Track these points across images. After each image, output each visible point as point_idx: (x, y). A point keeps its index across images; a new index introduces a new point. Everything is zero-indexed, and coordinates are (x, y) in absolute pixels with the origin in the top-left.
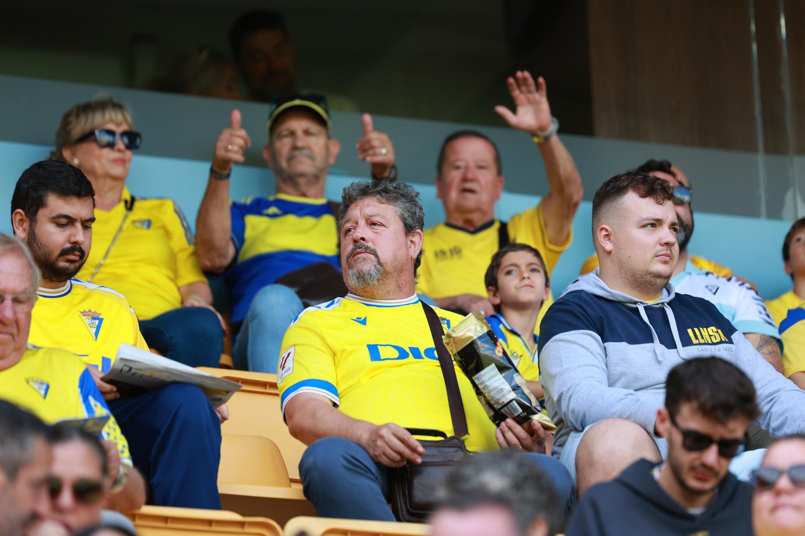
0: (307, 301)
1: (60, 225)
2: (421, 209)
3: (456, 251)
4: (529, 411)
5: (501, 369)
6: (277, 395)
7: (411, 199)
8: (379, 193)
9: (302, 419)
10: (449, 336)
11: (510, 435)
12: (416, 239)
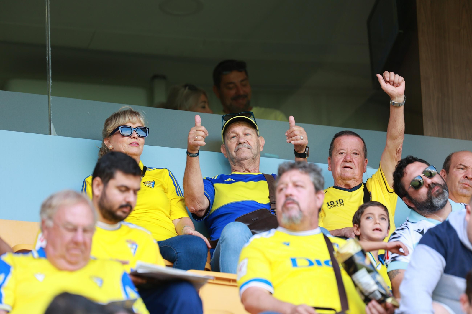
0: (253, 231)
1: (121, 191)
2: (323, 178)
3: (340, 202)
4: (385, 296)
5: (369, 271)
6: (236, 286)
7: (318, 173)
8: (301, 168)
9: (252, 301)
10: (338, 252)
11: (374, 311)
12: (320, 196)
